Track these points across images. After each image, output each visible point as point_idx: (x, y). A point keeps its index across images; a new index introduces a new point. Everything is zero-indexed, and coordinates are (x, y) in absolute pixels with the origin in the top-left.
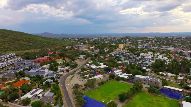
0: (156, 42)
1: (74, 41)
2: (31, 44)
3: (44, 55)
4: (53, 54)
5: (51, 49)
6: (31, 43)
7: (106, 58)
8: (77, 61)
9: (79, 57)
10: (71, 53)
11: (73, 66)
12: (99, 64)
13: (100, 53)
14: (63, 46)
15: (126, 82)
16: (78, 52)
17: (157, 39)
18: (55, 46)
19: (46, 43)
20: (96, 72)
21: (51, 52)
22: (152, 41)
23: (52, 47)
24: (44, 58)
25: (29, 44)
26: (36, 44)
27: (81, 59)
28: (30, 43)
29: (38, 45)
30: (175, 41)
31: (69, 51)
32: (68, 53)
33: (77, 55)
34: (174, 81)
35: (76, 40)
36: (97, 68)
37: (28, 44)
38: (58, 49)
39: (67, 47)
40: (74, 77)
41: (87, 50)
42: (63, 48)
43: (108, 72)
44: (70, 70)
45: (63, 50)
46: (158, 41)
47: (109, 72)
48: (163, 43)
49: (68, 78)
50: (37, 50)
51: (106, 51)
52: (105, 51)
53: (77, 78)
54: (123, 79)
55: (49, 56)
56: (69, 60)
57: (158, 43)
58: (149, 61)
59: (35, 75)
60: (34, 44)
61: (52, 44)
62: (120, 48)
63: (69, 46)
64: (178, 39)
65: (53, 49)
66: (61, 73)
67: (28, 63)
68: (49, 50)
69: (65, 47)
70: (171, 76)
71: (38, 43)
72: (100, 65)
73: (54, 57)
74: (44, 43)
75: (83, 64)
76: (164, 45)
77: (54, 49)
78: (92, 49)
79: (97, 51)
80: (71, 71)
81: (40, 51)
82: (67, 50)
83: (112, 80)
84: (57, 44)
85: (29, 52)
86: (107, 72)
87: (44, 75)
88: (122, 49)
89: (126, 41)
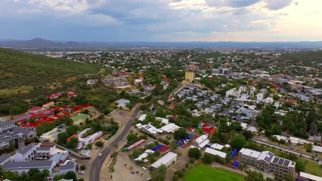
0: (238, 62)
1: (95, 59)
2: (10, 75)
3: (42, 102)
4: (60, 97)
5: (55, 86)
6: (11, 71)
7: (169, 103)
8: (114, 115)
9: (117, 104)
10: (99, 95)
11: (109, 130)
12: (160, 122)
13: (156, 92)
14: (81, 80)
15: (225, 168)
16: (112, 93)
17: (238, 57)
18: (64, 77)
19: (43, 72)
20: (160, 143)
21: (55, 92)
22: (230, 60)
23: (57, 81)
24: (43, 109)
25: (7, 74)
26: (22, 74)
27: (121, 108)
28: (8, 72)
29: (27, 76)
30: (266, 60)
31: (93, 90)
32: (93, 94)
33: (112, 101)
34: (309, 157)
35: (98, 58)
36: (160, 133)
37: (5, 75)
38: (71, 86)
39: (89, 82)
40: (117, 163)
41: (129, 86)
42: (82, 84)
43: (182, 141)
44: (103, 140)
45: (81, 88)
46: (241, 61)
47: (185, 141)
48: (248, 64)
49: (104, 165)
50: (26, 89)
51: (165, 88)
52: (163, 87)
53: (125, 165)
54: (217, 159)
55: (53, 103)
56: (97, 111)
57: (242, 64)
58: (245, 107)
59: (27, 171)
60: (17, 75)
61: (57, 73)
62: (188, 80)
63: (93, 79)
64: (270, 56)
65: (59, 85)
66: (87, 153)
67: (8, 128)
68: (52, 87)
69: (86, 80)
70: (299, 144)
71: (26, 72)
72: (164, 125)
73: (65, 107)
74: (39, 71)
75: (128, 121)
76: (251, 67)
77: (61, 86)
78: (139, 84)
79: (149, 88)
80: (107, 143)
81: (31, 92)
82: (89, 88)
83: (196, 162)
84: (65, 73)
85: (8, 94)
86: (180, 141)
87: (50, 170)
88: (191, 82)
89: (187, 60)
